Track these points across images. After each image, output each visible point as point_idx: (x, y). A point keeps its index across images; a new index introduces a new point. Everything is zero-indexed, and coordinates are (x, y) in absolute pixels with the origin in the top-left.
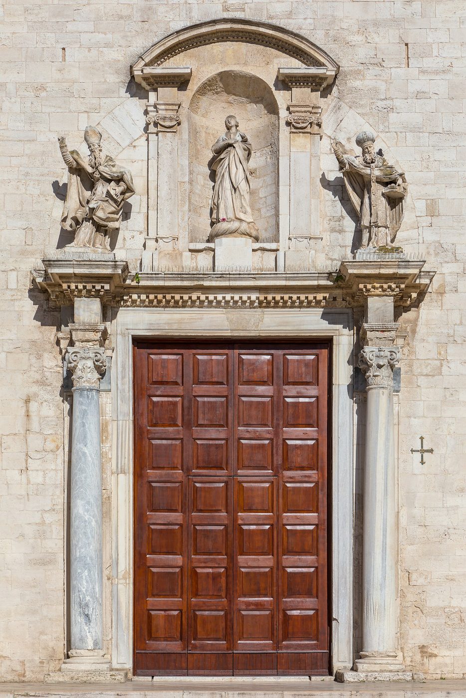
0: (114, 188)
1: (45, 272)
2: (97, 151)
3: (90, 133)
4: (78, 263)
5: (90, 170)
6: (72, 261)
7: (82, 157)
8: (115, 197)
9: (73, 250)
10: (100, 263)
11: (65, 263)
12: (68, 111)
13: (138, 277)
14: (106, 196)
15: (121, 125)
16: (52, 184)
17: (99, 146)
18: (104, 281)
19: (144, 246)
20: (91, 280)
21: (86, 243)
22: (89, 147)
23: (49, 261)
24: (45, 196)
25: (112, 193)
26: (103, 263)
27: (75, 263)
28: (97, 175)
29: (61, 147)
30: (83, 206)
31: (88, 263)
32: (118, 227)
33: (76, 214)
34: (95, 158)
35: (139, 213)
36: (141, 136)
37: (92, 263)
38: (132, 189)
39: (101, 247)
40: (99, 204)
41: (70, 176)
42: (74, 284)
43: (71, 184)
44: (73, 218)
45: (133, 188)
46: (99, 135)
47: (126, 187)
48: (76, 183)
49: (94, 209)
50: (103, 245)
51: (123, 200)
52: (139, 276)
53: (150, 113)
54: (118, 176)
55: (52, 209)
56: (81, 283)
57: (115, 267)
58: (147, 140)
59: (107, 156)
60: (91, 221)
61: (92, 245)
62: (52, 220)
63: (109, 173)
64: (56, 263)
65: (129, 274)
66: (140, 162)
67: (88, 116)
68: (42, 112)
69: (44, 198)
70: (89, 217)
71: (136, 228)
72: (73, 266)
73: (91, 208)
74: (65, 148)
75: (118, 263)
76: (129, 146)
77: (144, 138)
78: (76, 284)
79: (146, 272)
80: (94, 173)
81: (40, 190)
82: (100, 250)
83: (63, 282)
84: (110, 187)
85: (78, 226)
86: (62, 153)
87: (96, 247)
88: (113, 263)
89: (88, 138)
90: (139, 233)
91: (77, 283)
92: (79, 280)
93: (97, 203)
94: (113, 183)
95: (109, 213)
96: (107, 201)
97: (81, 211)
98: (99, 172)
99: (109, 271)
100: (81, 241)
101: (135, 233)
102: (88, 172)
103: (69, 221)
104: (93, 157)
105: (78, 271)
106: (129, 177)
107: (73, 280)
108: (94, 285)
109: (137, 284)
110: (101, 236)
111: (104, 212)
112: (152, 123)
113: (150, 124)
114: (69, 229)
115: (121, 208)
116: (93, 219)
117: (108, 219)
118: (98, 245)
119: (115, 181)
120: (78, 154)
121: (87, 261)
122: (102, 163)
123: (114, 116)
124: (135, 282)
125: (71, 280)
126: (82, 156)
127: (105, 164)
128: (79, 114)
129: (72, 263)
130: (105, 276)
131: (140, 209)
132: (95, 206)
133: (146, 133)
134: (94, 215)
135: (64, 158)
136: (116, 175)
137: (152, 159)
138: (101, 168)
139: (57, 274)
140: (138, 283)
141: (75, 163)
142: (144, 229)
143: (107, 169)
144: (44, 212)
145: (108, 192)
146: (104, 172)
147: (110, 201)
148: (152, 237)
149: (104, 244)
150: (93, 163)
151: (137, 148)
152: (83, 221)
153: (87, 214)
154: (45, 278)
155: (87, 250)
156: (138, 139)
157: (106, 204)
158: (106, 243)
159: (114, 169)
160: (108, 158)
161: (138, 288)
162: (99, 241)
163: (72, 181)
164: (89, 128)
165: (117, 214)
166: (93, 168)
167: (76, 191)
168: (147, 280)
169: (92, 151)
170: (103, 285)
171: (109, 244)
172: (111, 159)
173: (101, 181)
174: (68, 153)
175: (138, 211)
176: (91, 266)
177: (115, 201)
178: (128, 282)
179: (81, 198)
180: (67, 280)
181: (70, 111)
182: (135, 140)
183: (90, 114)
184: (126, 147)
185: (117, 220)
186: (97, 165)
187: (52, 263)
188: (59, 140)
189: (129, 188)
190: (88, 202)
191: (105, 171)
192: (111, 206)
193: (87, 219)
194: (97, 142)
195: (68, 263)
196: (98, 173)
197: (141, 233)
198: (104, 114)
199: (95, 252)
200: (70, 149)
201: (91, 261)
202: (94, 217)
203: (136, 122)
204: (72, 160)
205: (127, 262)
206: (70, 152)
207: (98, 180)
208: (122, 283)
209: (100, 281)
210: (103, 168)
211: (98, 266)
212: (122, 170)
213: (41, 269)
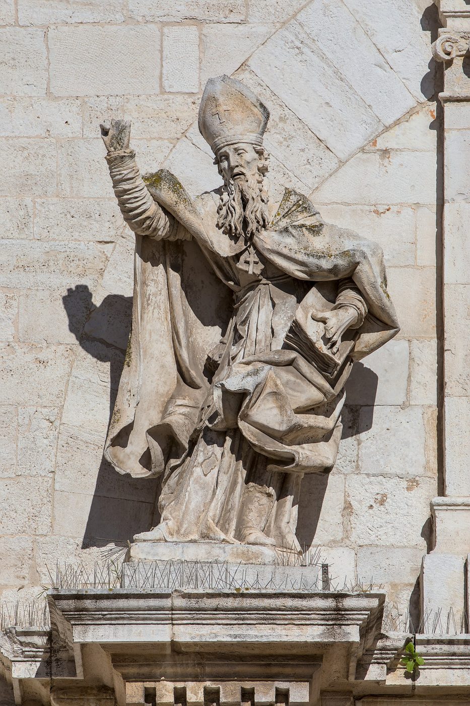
0: (320, 315)
1: (50, 640)
2: (251, 174)
3: (225, 105)
4: (193, 603)
5: (223, 246)
6: (167, 596)
7: (193, 198)
8: (324, 349)
9: (165, 552)
10: (278, 602)
11: (142, 603)
12: (119, 17)
13: (412, 656)
14: (286, 347)
15: (330, 72)
16: (65, 299)
17: (260, 153)
18: (288, 670)
19: (429, 531)
20: (239, 669)
21: (213, 525)
22: (220, 157)
23: (79, 597)
24: (33, 347)
25: (314, 331)
26: (289, 602)
27: (179, 602)
28: (251, 266)
29: (113, 162)
30: (193, 385)
31: (230, 603)
32: (329, 462)
33: (165, 412)
34: (245, 202)
35: (403, 406)
36: (411, 113)
37: (247, 603)
38: (389, 316)
39: (270, 541)
40: (262, 375)
41: (144, 271)
42: (170, 685)
43: (147, 299)
44: (154, 432)
45: (391, 311)
46: (258, 111)
47: (364, 309)
48: (163, 297)
49: (242, 395)
50: (273, 531)
51: (349, 359)
52: (419, 649)
53: (450, 22)
54: (335, 270)
55: (62, 395)
56: (197, 678)
57: (338, 616)
58: (438, 125)
59: (288, 193)
60: (229, 441)
61: (233, 533)
62: (64, 437)
63: (300, 257)
64: (105, 604)
65: (380, 644)
66: (407, 212)
67: (202, 38)
68: (17, 24)
69: (30, 357)
70: (221, 427)
71: (395, 466)
72: (171, 617)
73: (234, 394)
74: (129, 163)
75: (348, 603)
76: (362, 150)
77: (425, 117)
78: (180, 685)
79: (445, 637)
80: (237, 257)
81: (15, 323)
82: (269, 553)
83: (127, 678)
84: (306, 310)
85: (173, 462)
86: (116, 183)
87: (251, 538)
88: (330, 603)
89: (215, 123)
90: (404, 484)
91: (184, 678)
92: (190, 670)
93: (256, 372)
94: (313, 297)
95: (299, 411)
96: (291, 363)
97: (186, 402)
98: (259, 253)
99: (312, 634)
100: (191, 517)
101: (389, 485)
102: (214, 255)
103: (139, 443)
104: (237, 196)
105: (187, 634)
106: (377, 269)
107: (170, 670)
108: (248, 685)
109: (409, 682)
110: (265, 500)
111: (281, 408)
112: (458, 63)
113: (449, 63)
114: (138, 471)
115: (342, 391)
116: (236, 433)
117: (296, 435)
118: (255, 534)
119: (321, 286)
120: (176, 186)
121: (227, 595)
122: (270, 218)
123: (302, 36)
124: (400, 672)
125: (158, 671)
126: (192, 192)
127: (284, 223)
128: (166, 30)
129: (167, 603)
130: (294, 651)
131: (408, 392)
132: (249, 384)
133: (433, 98)
134: (245, 417)
135: (122, 204)
136: (326, 264)
137: (459, 199)
138: (268, 239)
139: (105, 646)
140: (414, 676)
141: (163, 223)
142: (426, 467)
143: (289, 240)
144: (31, 410)
145: (296, 331)
146: (279, 254)
147: (302, 363)
148: (459, 501)
149: (279, 528)
150: (235, 221)
151: (395, 159)
152: (193, 443)
153: (216, 414)
154: (47, 663)
155: (217, 552)
156: (397, 122)
157: (285, 376)
158: (283, 525)
159: (318, 243)
160: (293, 198)
161: (412, 696)
162: (260, 516)
163: (151, 289)
164: (219, 87)
165: (328, 414)
166: (235, 238)
167: (165, 327)
168: (449, 666)
169: (231, 175)
170: (283, 685)
171: (293, 527)
172: (303, 205)
173: (267, 289)
174: (140, 182)
175: (401, 399)
176: (240, 615)
177: (324, 364)
178: (374, 673)
179: (185, 354)
180: (145, 670)
181: (129, 20)
182: (387, 129)
183: (206, 29)
184: (352, 156)
185: (327, 436)
186: (253, 226)
187: (88, 604)
188: (105, 132)
189: (378, 312)
190: (211, 369)
191: (285, 251)
192: (305, 385)
193: (213, 436)
194: (252, 137)
195: (153, 603)
196: (253, 258)
197: (413, 483)
198: (262, 30)
199: (249, 560)
200: (146, 165)
201: (243, 595)
202: (242, 425)
203: (392, 57)
204: (152, 208)
205: (381, 598)
206: (145, 179)
207: (254, 284)
208: (352, 678)
209: (275, 670)
210: (276, 236)
211: (268, 616)
212: (348, 245)
213: (35, 628)
